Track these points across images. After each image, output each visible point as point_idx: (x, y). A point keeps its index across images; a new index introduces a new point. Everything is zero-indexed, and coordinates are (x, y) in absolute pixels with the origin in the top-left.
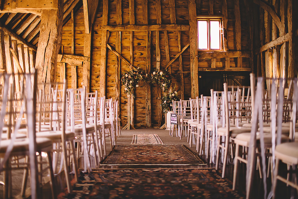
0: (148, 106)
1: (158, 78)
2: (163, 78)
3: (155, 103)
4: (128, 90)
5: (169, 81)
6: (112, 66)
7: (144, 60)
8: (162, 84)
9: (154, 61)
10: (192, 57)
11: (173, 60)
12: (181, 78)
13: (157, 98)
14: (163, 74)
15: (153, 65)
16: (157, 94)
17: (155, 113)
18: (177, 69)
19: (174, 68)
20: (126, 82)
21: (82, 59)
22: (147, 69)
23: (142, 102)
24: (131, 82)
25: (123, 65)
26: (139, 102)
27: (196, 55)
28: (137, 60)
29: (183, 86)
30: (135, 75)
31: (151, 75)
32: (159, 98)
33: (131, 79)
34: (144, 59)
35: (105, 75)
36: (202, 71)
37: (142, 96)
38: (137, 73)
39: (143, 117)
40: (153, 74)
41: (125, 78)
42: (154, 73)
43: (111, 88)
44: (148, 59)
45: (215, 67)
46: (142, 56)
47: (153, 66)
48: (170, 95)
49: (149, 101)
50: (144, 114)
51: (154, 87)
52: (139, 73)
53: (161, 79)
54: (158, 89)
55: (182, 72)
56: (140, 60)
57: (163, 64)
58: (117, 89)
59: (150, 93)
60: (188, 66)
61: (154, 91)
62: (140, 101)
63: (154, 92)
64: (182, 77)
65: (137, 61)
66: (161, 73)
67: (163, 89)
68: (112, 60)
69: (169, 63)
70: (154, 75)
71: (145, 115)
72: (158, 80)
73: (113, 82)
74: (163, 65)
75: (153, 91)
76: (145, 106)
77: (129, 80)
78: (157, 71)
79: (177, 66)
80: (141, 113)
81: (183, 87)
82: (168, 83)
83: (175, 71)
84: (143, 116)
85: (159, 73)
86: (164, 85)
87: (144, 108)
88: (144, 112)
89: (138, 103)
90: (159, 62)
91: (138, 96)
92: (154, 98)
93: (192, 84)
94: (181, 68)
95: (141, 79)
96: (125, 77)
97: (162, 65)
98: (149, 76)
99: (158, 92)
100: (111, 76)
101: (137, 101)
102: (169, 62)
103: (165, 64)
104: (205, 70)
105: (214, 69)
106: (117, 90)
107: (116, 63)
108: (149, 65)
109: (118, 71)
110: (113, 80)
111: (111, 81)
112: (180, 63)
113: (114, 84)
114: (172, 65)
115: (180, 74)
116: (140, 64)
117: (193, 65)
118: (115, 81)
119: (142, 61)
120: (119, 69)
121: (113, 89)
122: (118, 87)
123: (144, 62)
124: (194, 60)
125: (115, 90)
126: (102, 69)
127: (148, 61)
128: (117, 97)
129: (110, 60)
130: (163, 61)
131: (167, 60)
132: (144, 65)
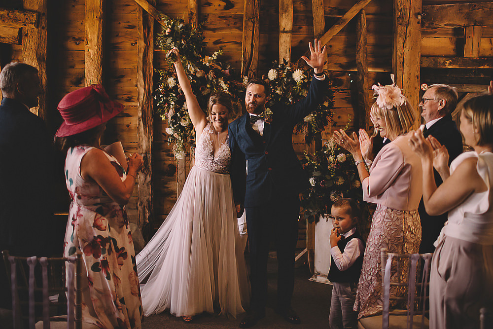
1: (285, 95)
2: (304, 93)
4: (176, 135)
6: (128, 45)
7: (238, 25)
9: (273, 30)
10: (402, 17)
11: (338, 29)
14: (303, 79)
19: (338, 55)
20: (169, 105)
21: (16, 20)
22: (248, 56)
27: (418, 11)
28: (212, 26)
30: (204, 80)
34: (235, 23)
35: (100, 77)
36: (432, 66)
38: (211, 75)
40: (266, 77)
41: (168, 91)
42: (272, 74)
43: (125, 121)
44: (250, 24)
45: (475, 55)
46: (232, 12)
48: (331, 158)
52: (218, 74)
53: (297, 97)
55: (367, 70)
56: (224, 26)
57: (301, 42)
58: (145, 124)
60: (386, 50)
65: (214, 30)
66: (298, 76)
68: (126, 24)
69: (323, 38)
70: (273, 82)
73: (129, 100)
74: (302, 45)
78: (283, 68)
82: (320, 111)
83: (341, 66)
85: (290, 75)
90: (290, 35)
96: (167, 87)
100: (125, 79)
102: (321, 35)
104: (444, 63)
105: (473, 61)
106: (142, 129)
107: (140, 36)
108: (254, 44)
109: (146, 61)
110: (129, 94)
111: (123, 96)
112: (360, 39)
113: (132, 106)
114: (331, 44)
115: (358, 78)
116: (222, 40)
117: (405, 47)
118: (138, 99)
119: (231, 28)
120: (151, 56)
121: (128, 126)
122: (145, 119)
123: (236, 32)
124: (410, 31)
125: (138, 127)
126: (90, 56)
127: (251, 29)
128: (144, 152)
129: (120, 23)
130: (301, 30)
131: (316, 29)
132: (236, 43)
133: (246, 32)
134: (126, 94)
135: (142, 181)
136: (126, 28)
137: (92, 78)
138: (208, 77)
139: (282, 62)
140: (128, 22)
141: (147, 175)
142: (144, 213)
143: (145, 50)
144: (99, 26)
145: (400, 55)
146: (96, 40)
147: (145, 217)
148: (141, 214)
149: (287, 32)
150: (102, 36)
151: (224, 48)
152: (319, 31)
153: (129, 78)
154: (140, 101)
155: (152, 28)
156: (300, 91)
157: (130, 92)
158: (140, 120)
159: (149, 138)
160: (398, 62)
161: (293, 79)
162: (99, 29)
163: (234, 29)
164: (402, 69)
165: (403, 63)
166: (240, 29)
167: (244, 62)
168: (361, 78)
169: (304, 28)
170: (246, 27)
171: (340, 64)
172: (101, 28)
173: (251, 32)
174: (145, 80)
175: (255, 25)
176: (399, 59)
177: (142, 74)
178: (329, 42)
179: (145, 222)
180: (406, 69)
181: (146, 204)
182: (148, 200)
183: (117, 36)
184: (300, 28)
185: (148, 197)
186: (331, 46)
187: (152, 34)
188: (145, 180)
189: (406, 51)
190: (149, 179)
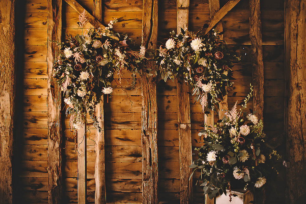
0: (150, 149)
1: (183, 64)
2: (203, 62)
3: (170, 141)
4: (71, 106)
5: (226, 73)
6: (40, 24)
7: (139, 4)
8: (199, 84)
9: (170, 8)
12: (257, 63)
13: (177, 125)
14: (202, 48)
15: (166, 20)
16: (179, 114)
17: (169, 171)
18: (241, 34)
19: (233, 30)
20: (65, 75)
22: (148, 31)
23: (130, 136)
24: (84, 75)
25: (72, 19)
26: (122, 137)
28: (115, 5)
29: (261, 87)
30: (100, 51)
31: (158, 52)
32: (183, 126)
33: (84, 67)
35: (12, 52)
37: (133, 118)
38: (107, 45)
39: (134, 183)
40: (164, 47)
41: (65, 61)
42: (170, 44)
43: (38, 92)
47: (166, 23)
48: (234, 131)
49: (153, 137)
50: (138, 173)
51: (170, 88)
52: (114, 44)
53: (195, 66)
54: (181, 95)
55: (261, 43)
56: (126, 5)
57: (198, 18)
58: (53, 96)
59: (155, 109)
60: (278, 25)
61: (169, 102)
62: (124, 134)
63: (168, 107)
64: (260, 58)
65: (117, 9)
66: (196, 44)
67: (204, 101)
68: (38, 6)
69: (218, 14)
70: (170, 52)
71: (138, 177)
72: (182, 69)
73: (40, 73)
74: (198, 21)
75: (166, 104)
76: (139, 149)
77: (78, 67)
78: (181, 38)
79: (242, 25)
80: (127, 170)
81: (262, 91)
82: (220, 80)
84: (134, 178)
85: (188, 43)
86: (206, 88)
87: (136, 155)
88: (136, 168)
89: (117, 138)
90: (187, 11)
91: (118, 116)
92: (167, 125)
93: (294, 81)
94: (254, 31)
95: (120, 64)
97: (194, 21)
98: (151, 54)
99: (180, 105)
100: (37, 55)
101: (116, 133)
102: (216, 11)
103: (203, 18)
106: (51, 99)
107: (49, 15)
108: (153, 19)
109: (55, 38)
110: (41, 68)
111: (36, 70)
112: (253, 14)
113: (43, 79)
114: (226, 19)
115: (252, 51)
116: (124, 18)
117: (299, 20)
118: (48, 72)
119: (132, 6)
120: (59, 33)
121: (40, 97)
122: (54, 90)
123: (137, 10)
124: (304, 4)
125: (47, 98)
126: (4, 33)
127: (151, 5)
128: (53, 121)
129: (33, 5)
130: (198, 7)
131: (211, 6)
132: (137, 20)
133: (146, 9)
134: (38, 68)
135: (51, 147)
136: (39, 9)
137: (5, 53)
139: (179, 32)
140: (40, 4)
141: (55, 142)
142: (53, 176)
143: (54, 28)
144: (12, 5)
145: (294, 27)
146: (8, 18)
147: (53, 180)
148: (50, 177)
149: (184, 8)
150: (15, 15)
151: (126, 25)
152: (215, 7)
153: (41, 54)
154: (49, 74)
155: (60, 8)
156: (198, 59)
157: (42, 66)
158: (49, 92)
159: (57, 108)
160: (292, 34)
161: (191, 49)
162: (12, 8)
163: (135, 8)
164: (296, 41)
165: (297, 35)
166: (140, 7)
167: (145, 37)
168: (255, 50)
170: (145, 4)
171: (234, 38)
172: (13, 7)
173: (151, 8)
174: (54, 55)
175: (154, 2)
176: (293, 31)
177: (51, 50)
178: (224, 18)
179: (54, 185)
180: (300, 41)
181: (54, 168)
182: (56, 165)
183: (31, 16)
184: (197, 5)
185: (56, 162)
186: (225, 22)
187: (60, 14)
188: (54, 146)
189: (300, 23)
190: (57, 145)
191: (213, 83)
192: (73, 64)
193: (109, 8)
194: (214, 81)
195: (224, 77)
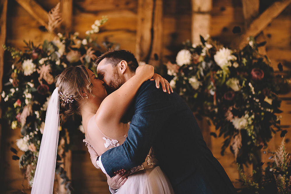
1: (203, 86)
2: (234, 83)
5: (269, 101)
7: (131, 6)
8: (229, 116)
22: (146, 46)
28: (92, 8)
38: (89, 55)
40: (174, 62)
42: (183, 58)
53: (222, 89)
57: (225, 30)
69: (257, 22)
70: (184, 68)
72: (204, 93)
82: (260, 110)
86: (240, 123)
90: (207, 16)
102: (255, 18)
119: (121, 9)
123: (128, 15)
131: (246, 10)
132: (128, 31)
138: (84, 59)
149: (203, 13)
152: (251, 12)
156: (227, 79)
161: (214, 63)
166: (134, 11)
169: (229, 10)
184: (223, 9)
186: (270, 36)
191: (250, 115)
192: (36, 84)
193: (83, 11)
194: (252, 111)
195: (266, 105)
